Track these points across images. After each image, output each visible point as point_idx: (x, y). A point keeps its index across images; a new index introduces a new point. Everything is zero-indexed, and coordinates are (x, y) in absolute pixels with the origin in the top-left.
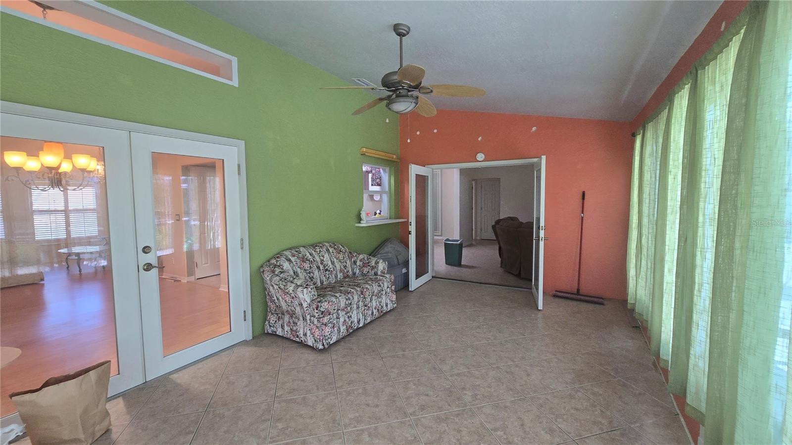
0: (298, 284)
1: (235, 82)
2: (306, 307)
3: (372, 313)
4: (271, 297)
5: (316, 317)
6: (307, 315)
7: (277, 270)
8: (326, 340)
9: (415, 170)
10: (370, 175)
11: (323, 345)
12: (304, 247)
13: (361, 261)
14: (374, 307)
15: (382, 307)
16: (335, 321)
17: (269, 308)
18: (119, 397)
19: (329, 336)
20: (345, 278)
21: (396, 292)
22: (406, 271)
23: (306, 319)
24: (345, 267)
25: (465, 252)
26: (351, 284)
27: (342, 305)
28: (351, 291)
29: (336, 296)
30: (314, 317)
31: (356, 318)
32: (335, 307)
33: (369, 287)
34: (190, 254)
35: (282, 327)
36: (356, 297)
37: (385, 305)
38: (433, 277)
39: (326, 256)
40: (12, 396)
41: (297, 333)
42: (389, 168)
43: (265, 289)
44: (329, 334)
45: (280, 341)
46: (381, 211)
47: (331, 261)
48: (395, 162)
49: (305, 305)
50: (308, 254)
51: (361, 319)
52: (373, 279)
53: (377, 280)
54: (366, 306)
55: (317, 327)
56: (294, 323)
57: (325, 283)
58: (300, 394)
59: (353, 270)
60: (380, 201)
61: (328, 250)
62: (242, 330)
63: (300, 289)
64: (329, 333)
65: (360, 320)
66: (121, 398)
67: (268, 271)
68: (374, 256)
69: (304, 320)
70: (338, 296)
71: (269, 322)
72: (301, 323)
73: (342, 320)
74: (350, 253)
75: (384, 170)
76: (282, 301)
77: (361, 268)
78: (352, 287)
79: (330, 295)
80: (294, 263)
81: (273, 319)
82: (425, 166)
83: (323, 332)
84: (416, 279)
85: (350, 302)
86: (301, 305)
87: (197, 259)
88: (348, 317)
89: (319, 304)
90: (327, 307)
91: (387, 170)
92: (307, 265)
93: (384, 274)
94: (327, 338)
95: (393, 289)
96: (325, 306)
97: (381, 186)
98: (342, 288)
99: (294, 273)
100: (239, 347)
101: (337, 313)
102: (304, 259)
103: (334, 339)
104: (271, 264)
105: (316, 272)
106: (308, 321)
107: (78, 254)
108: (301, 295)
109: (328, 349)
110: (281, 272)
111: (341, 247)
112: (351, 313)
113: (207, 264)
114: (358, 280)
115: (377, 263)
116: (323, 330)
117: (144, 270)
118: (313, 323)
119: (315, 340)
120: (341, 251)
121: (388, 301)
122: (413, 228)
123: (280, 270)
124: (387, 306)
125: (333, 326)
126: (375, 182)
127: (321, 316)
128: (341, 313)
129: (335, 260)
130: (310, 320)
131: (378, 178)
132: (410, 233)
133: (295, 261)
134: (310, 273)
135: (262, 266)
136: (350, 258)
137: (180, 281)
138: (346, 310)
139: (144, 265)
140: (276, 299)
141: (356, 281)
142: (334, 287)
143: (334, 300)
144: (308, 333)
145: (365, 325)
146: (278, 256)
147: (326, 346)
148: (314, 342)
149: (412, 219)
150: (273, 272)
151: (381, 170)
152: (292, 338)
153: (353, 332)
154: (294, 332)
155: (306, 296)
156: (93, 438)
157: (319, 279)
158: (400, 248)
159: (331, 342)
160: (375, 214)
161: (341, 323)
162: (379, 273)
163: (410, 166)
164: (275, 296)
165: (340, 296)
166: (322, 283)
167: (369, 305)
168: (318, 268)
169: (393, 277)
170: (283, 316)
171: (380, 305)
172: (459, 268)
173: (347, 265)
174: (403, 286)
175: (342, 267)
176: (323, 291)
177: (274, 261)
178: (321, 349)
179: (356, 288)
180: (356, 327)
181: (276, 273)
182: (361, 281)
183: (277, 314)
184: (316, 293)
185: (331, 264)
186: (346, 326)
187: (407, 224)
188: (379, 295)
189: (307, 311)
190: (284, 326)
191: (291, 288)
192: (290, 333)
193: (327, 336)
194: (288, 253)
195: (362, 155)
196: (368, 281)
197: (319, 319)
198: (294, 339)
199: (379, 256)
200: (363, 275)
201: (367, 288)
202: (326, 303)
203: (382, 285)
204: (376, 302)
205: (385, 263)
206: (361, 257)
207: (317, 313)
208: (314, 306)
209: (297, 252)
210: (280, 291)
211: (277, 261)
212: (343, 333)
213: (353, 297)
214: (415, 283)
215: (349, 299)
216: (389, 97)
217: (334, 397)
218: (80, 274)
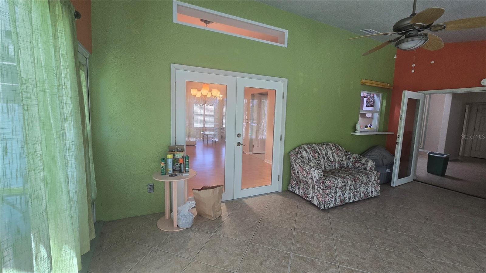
0: (312, 166)
1: (286, 45)
2: (315, 181)
3: (360, 195)
4: (294, 170)
5: (322, 188)
6: (315, 186)
7: (299, 156)
8: (326, 204)
9: (407, 95)
10: (365, 99)
11: (324, 207)
12: (316, 144)
13: (354, 158)
14: (362, 192)
15: (368, 193)
16: (333, 194)
17: (292, 177)
18: (224, 202)
19: (328, 202)
20: (341, 167)
21: (380, 185)
22: (390, 171)
23: (314, 189)
24: (342, 160)
25: (450, 165)
26: (346, 172)
27: (340, 185)
28: (346, 177)
29: (336, 179)
30: (320, 188)
31: (348, 195)
32: (335, 185)
33: (360, 177)
34: (251, 140)
35: (299, 189)
36: (350, 182)
37: (370, 192)
38: (414, 180)
39: (329, 151)
40: (193, 190)
41: (308, 195)
42: (382, 94)
43: (291, 165)
44: (329, 202)
45: (296, 197)
46: (371, 125)
47: (333, 155)
48: (388, 89)
49: (315, 179)
50: (318, 149)
51: (352, 197)
52: (363, 172)
53: (366, 174)
54: (356, 189)
55: (322, 195)
56: (306, 189)
57: (327, 169)
58: (310, 232)
59: (347, 163)
60: (371, 118)
61: (331, 148)
62: (277, 186)
63: (313, 169)
64: (329, 200)
65: (350, 198)
66: (224, 203)
67: (294, 155)
68: (364, 156)
69: (313, 188)
70: (337, 178)
71: (291, 185)
72: (311, 190)
73: (338, 194)
74: (346, 152)
75: (378, 96)
76: (301, 174)
77: (353, 163)
78: (347, 175)
79: (332, 177)
80: (309, 153)
81: (294, 183)
82: (417, 92)
83: (325, 199)
84: (398, 179)
85: (345, 184)
86: (312, 179)
87: (254, 143)
88: (343, 194)
89: (324, 181)
90: (329, 184)
91: (380, 95)
92: (316, 155)
93: (372, 170)
94: (327, 203)
95: (378, 182)
96: (328, 183)
97: (373, 107)
98: (339, 174)
99: (309, 159)
100: (275, 194)
101: (336, 190)
102: (315, 152)
103: (332, 205)
104: (295, 151)
105: (322, 161)
106: (316, 190)
107: (207, 135)
108: (313, 173)
109: (326, 210)
110: (302, 157)
111: (340, 147)
112: (345, 192)
113: (258, 146)
114: (351, 171)
115: (367, 161)
116: (325, 198)
117: (237, 145)
118: (319, 192)
119: (319, 202)
120: (339, 150)
121: (374, 190)
122: (400, 140)
123: (301, 156)
124: (372, 192)
125: (332, 197)
126: (369, 104)
127: (325, 189)
128: (338, 190)
129: (335, 155)
130: (317, 189)
131: (371, 101)
132: (397, 143)
133: (309, 152)
134: (318, 160)
135: (290, 152)
136: (346, 155)
137: (246, 153)
138: (341, 188)
139: (237, 143)
140: (297, 172)
141: (350, 171)
142: (333, 172)
143: (335, 181)
144: (315, 197)
145: (354, 202)
146: (300, 147)
147: (326, 208)
148: (318, 203)
149: (401, 132)
150: (297, 156)
151: (375, 95)
152: (304, 197)
153: (344, 205)
154: (307, 195)
155: (316, 174)
156: (216, 217)
157: (323, 165)
158: (386, 153)
159: (330, 207)
160: (366, 127)
161: (337, 197)
162: (368, 169)
163: (403, 92)
164: (296, 171)
165: (339, 179)
166: (325, 168)
167: (358, 189)
168: (324, 158)
169: (379, 174)
170: (300, 183)
171: (367, 191)
172: (443, 178)
173: (343, 160)
174: (386, 181)
175: (340, 160)
176: (327, 173)
177: (297, 150)
178: (322, 209)
179: (350, 176)
180: (347, 202)
181: (298, 157)
182: (353, 172)
183: (297, 181)
184: (322, 174)
185: (332, 157)
186: (341, 199)
187: (395, 136)
188: (367, 184)
189: (316, 184)
190: (300, 189)
191: (307, 168)
192: (303, 194)
193: (327, 202)
194: (305, 146)
195: (361, 84)
196: (359, 173)
197: (323, 190)
198: (305, 198)
199: (367, 157)
200: (354, 168)
201: (358, 177)
202: (329, 182)
203: (370, 178)
204: (364, 189)
205: (374, 163)
206: (354, 155)
207: (322, 186)
208: (321, 182)
209: (311, 146)
210: (300, 168)
211: (299, 150)
212: (338, 203)
213: (347, 181)
214: (396, 182)
215: (345, 182)
216: (398, 38)
217: (332, 242)
218: (208, 144)
